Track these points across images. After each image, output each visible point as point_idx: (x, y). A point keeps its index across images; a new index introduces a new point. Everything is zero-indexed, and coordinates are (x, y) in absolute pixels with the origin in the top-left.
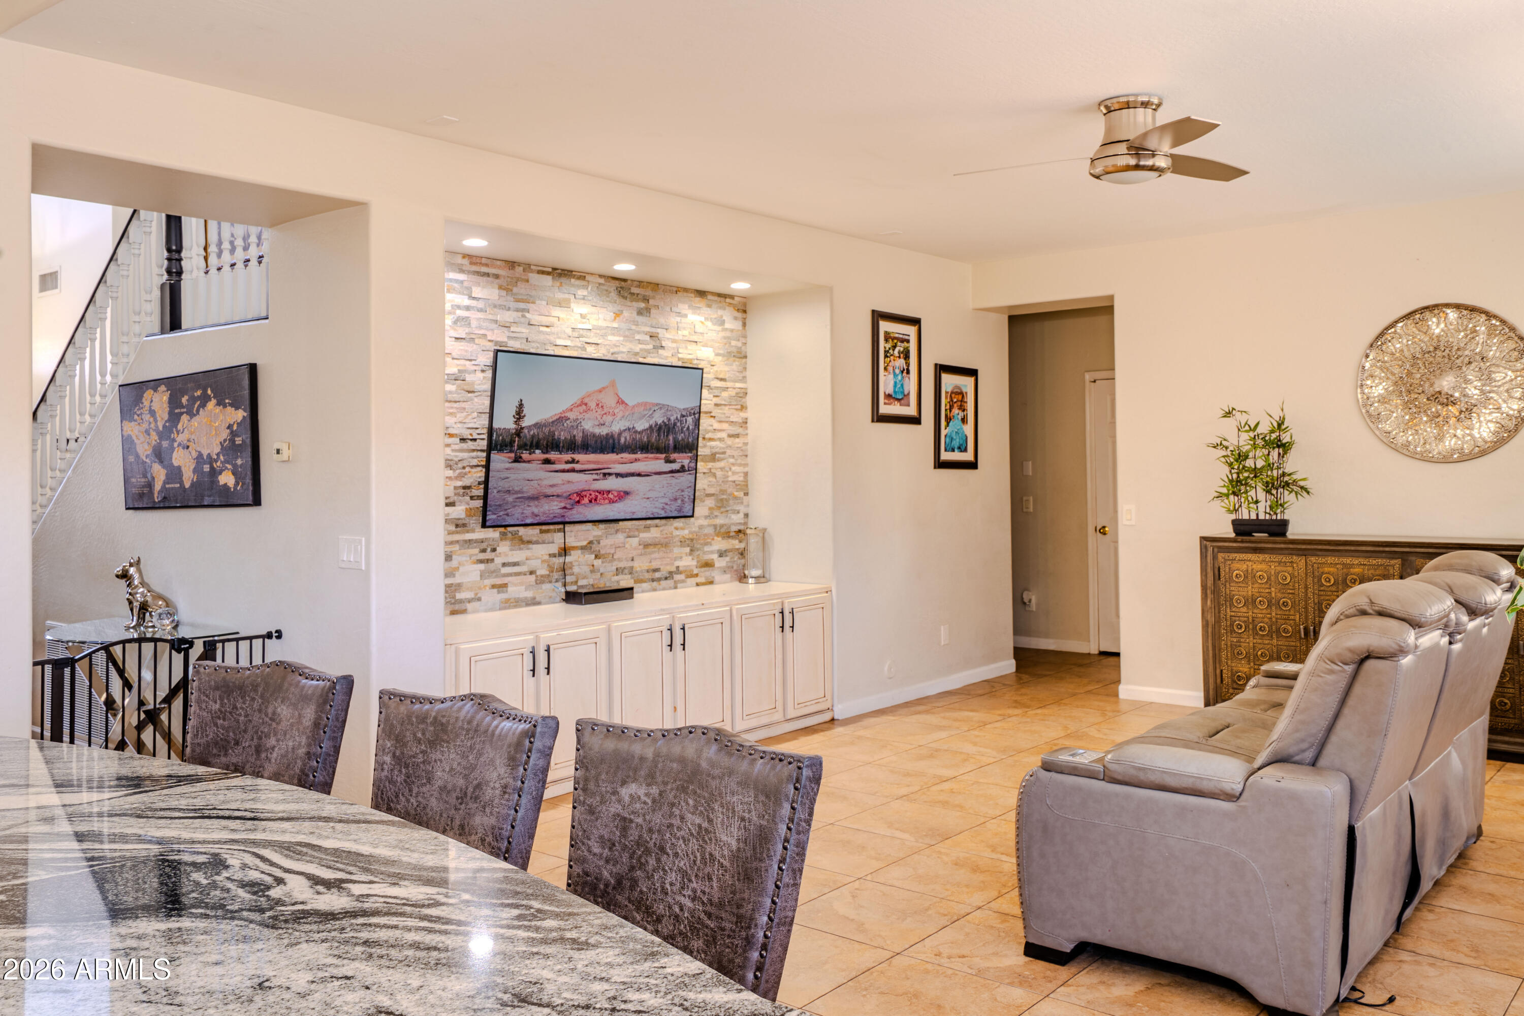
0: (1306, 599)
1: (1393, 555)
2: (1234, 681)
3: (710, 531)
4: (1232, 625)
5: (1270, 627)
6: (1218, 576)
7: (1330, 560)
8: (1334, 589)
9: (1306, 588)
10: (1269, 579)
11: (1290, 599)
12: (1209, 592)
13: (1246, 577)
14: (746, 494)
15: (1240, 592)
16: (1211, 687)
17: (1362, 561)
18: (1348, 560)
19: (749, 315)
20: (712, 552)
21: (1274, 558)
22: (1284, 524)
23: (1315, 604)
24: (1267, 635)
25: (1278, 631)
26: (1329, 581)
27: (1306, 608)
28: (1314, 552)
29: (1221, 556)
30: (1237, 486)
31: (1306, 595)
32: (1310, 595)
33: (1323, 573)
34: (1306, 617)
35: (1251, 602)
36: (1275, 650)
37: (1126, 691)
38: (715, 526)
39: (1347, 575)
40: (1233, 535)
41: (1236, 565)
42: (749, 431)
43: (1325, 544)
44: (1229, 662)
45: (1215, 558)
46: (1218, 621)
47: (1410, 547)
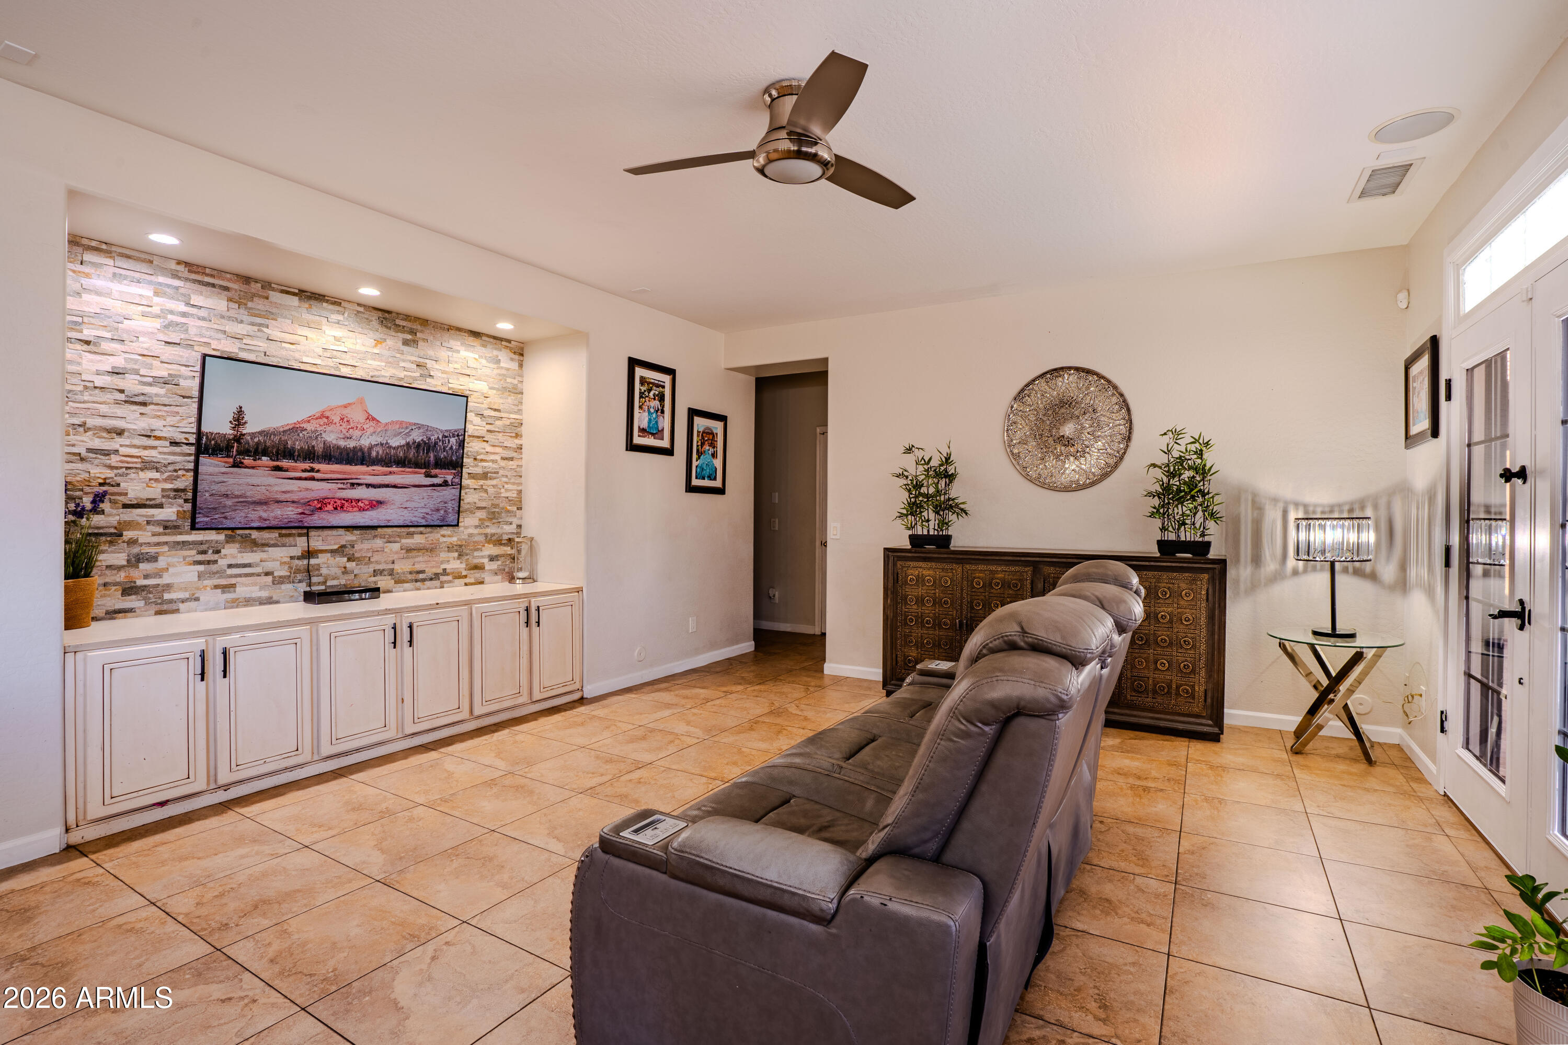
0: (962, 598)
1: (1026, 564)
2: (905, 664)
3: (482, 538)
4: (906, 619)
5: (934, 621)
6: (896, 580)
7: (980, 567)
8: (982, 590)
9: (962, 590)
10: (935, 582)
11: (949, 598)
12: (889, 592)
13: (917, 581)
14: (520, 509)
15: (912, 592)
16: (888, 668)
17: (1004, 568)
18: (993, 568)
19: (526, 358)
20: (483, 557)
21: (940, 565)
22: (948, 538)
23: (968, 602)
24: (931, 627)
25: (940, 625)
26: (979, 585)
27: (961, 606)
28: (969, 561)
29: (899, 563)
30: (914, 508)
31: (962, 595)
32: (965, 595)
33: (975, 578)
34: (961, 612)
35: (920, 601)
36: (937, 639)
37: (830, 668)
38: (486, 535)
39: (993, 579)
40: (910, 547)
41: (910, 572)
42: (523, 456)
43: (977, 555)
44: (903, 649)
45: (895, 565)
46: (895, 615)
47: (1039, 557)
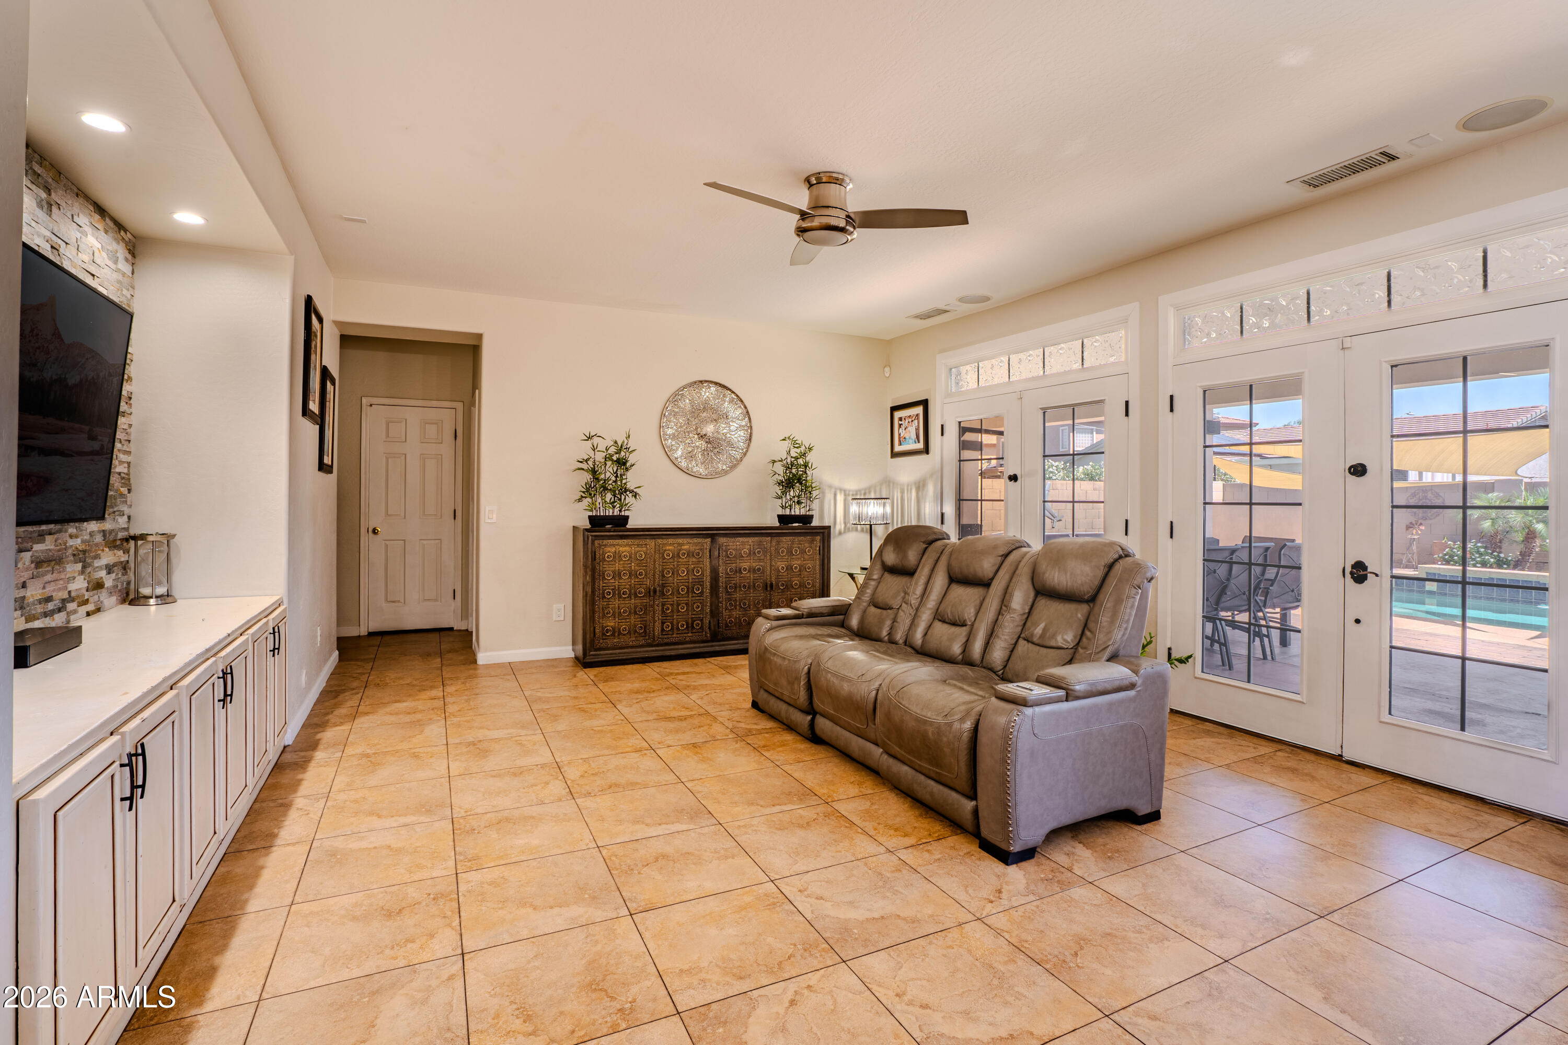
0: (655, 568)
1: (707, 536)
2: (603, 634)
3: (99, 539)
4: (603, 593)
5: (630, 591)
6: (594, 559)
7: (671, 541)
8: (671, 561)
9: (655, 561)
10: (630, 557)
11: (644, 570)
12: (588, 570)
13: (614, 557)
14: (129, 491)
15: (609, 569)
16: (588, 641)
17: (689, 540)
18: (680, 541)
20: (100, 568)
21: (637, 541)
22: (626, 518)
23: (660, 572)
24: (628, 597)
25: (635, 594)
26: (669, 556)
27: (654, 575)
28: (660, 536)
29: (597, 542)
30: (588, 491)
31: (655, 566)
32: (657, 566)
33: (665, 550)
34: (654, 581)
35: (618, 575)
36: (633, 607)
37: (483, 658)
39: (680, 550)
41: (608, 549)
43: (669, 531)
44: (601, 621)
45: (593, 543)
46: (593, 591)
47: (716, 530)
